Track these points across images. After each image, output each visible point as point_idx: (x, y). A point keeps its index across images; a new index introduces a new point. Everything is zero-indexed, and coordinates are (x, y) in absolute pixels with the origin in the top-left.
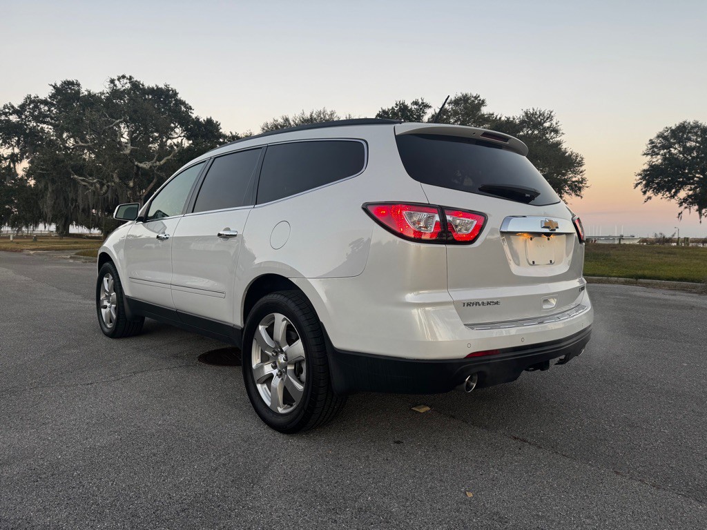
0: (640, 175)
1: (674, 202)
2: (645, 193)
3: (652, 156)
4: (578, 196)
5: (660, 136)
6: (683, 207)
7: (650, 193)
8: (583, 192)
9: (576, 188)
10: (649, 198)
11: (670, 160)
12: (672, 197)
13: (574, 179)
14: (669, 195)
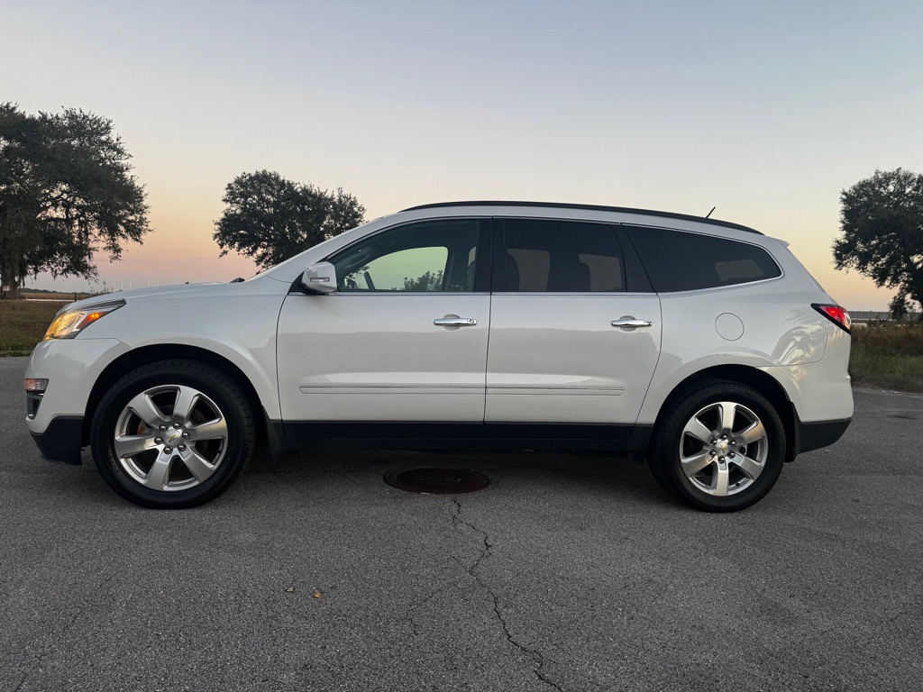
0: (219, 224)
1: (253, 258)
2: (222, 246)
3: (231, 203)
4: (137, 240)
5: (238, 182)
6: (260, 266)
7: (226, 247)
8: (143, 237)
9: (135, 231)
10: (225, 252)
11: (250, 212)
12: (250, 253)
13: (131, 218)
14: (247, 251)
